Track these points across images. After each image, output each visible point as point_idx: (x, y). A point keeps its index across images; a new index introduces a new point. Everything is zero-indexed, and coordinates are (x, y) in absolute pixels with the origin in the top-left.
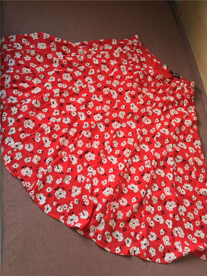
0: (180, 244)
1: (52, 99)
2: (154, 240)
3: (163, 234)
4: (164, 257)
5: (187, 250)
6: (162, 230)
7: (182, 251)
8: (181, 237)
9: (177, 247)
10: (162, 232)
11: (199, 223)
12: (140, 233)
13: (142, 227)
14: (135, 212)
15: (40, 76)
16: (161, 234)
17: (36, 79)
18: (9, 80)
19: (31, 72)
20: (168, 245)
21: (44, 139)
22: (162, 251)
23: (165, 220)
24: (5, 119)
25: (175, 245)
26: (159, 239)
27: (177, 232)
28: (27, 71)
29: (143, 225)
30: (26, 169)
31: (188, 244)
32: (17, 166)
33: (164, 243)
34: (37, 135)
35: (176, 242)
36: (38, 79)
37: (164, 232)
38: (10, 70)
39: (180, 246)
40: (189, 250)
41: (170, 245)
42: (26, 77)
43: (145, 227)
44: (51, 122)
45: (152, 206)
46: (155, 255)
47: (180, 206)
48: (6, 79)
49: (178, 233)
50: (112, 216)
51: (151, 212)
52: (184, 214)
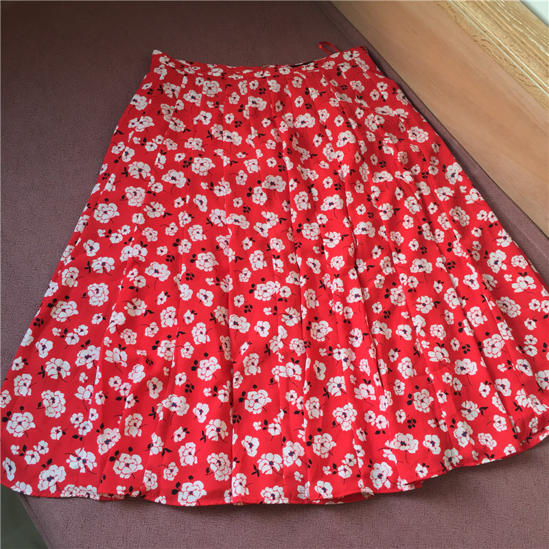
12: (443, 416)
13: (441, 400)
29: (441, 395)
43: (447, 399)
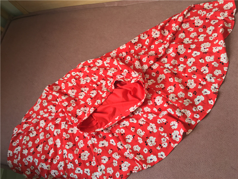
0: (215, 47)
1: (69, 131)
2: (208, 69)
3: (204, 61)
4: (223, 63)
5: (221, 43)
6: (200, 61)
7: (222, 47)
8: (210, 46)
9: (217, 50)
10: (202, 61)
11: (200, 29)
12: (200, 80)
14: (181, 81)
15: (47, 137)
16: (203, 62)
17: (48, 141)
18: (44, 164)
19: (43, 144)
20: (214, 58)
21: (100, 145)
22: (218, 64)
23: (192, 57)
24: (76, 176)
25: (215, 52)
26: (208, 65)
27: (205, 49)
28: (41, 147)
29: (194, 76)
30: (122, 167)
31: (217, 41)
32: (119, 174)
33: (211, 61)
34: (96, 151)
35: (213, 50)
36: (49, 139)
37: (202, 60)
38: (35, 162)
39: (217, 48)
40: (222, 41)
41: (214, 56)
42: (45, 149)
43: (197, 76)
44: (88, 137)
45: (179, 65)
46: (221, 71)
47: (184, 42)
48: (43, 167)
49: (206, 47)
50: (180, 102)
51: (184, 68)
52: (191, 40)
